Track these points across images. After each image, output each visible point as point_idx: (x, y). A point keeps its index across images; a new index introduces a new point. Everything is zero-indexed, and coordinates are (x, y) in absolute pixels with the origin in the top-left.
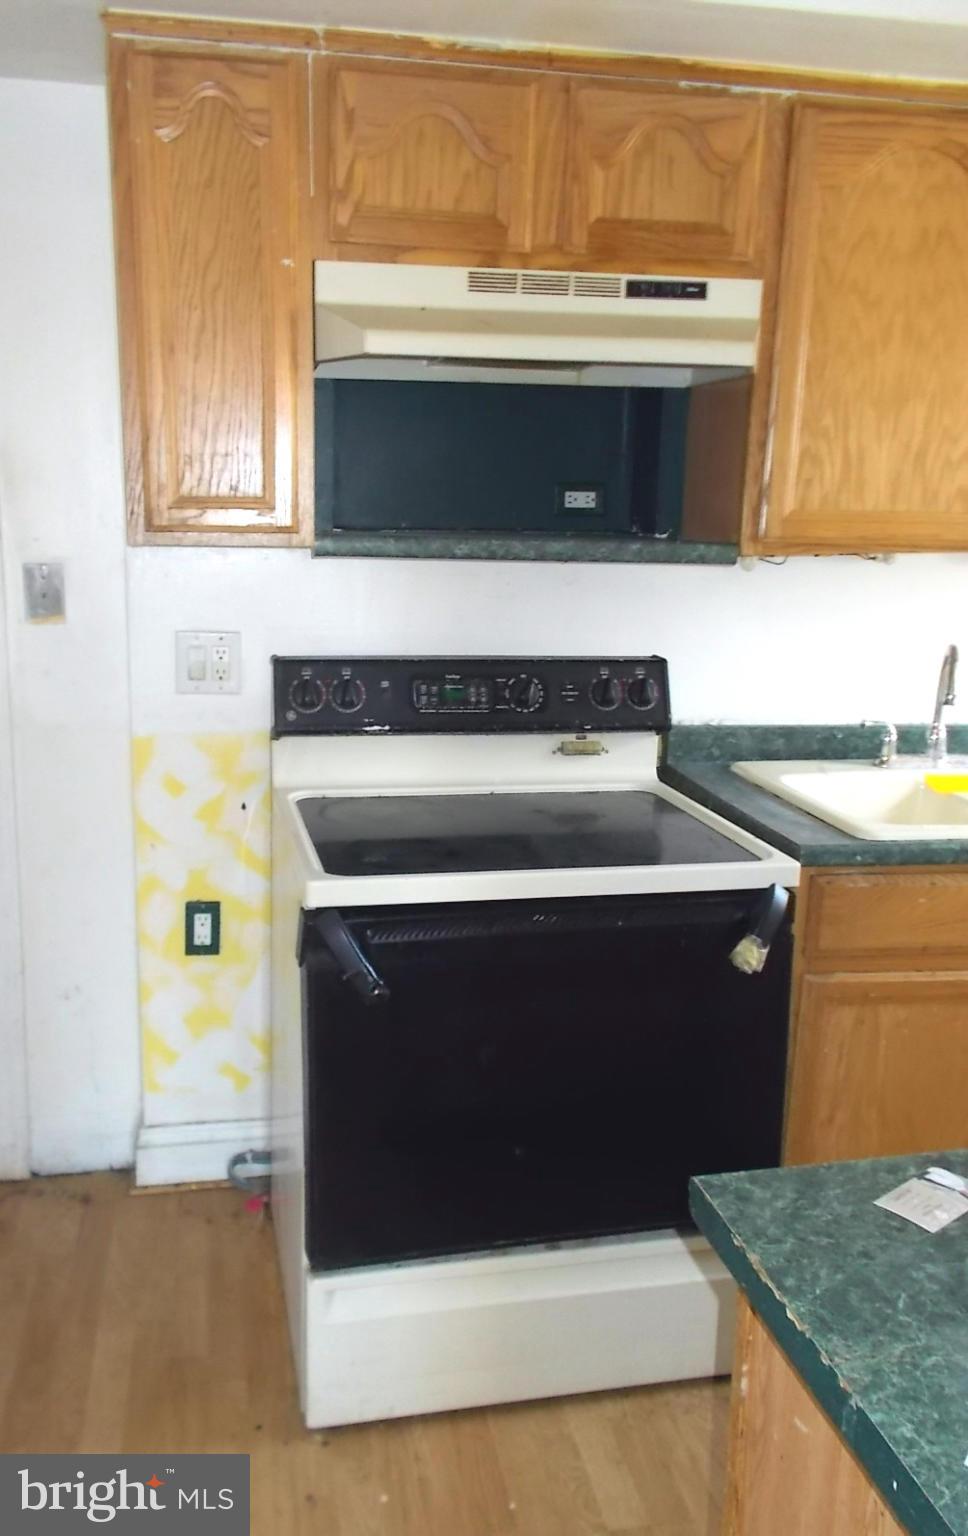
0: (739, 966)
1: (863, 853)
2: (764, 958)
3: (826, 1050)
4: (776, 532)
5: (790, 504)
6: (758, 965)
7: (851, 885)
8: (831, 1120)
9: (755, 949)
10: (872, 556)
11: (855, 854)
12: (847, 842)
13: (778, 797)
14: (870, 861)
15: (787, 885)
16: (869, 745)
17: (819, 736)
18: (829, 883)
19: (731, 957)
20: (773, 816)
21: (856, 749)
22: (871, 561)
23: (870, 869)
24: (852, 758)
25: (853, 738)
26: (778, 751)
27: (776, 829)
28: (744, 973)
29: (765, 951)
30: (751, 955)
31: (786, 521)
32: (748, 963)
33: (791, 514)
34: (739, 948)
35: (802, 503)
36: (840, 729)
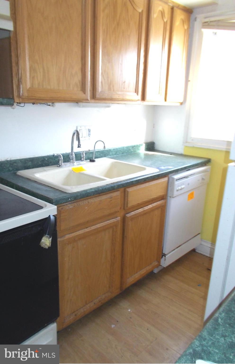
0: (43, 246)
1: (71, 198)
2: (51, 242)
3: (65, 259)
4: (26, 94)
5: (29, 85)
6: (49, 244)
7: (68, 208)
8: (68, 279)
9: (47, 239)
10: (49, 104)
11: (68, 198)
12: (65, 195)
13: (36, 182)
14: (73, 199)
15: (53, 215)
16: (54, 161)
17: (41, 160)
18: (62, 209)
19: (40, 244)
20: (38, 189)
21: (51, 163)
22: (49, 106)
23: (73, 202)
24: (50, 165)
25: (50, 159)
26: (30, 166)
27: (42, 194)
28: (45, 249)
29: (51, 239)
30: (46, 242)
31: (28, 90)
32: (46, 245)
33: (30, 88)
34: (43, 240)
35: (32, 84)
36: (46, 157)
